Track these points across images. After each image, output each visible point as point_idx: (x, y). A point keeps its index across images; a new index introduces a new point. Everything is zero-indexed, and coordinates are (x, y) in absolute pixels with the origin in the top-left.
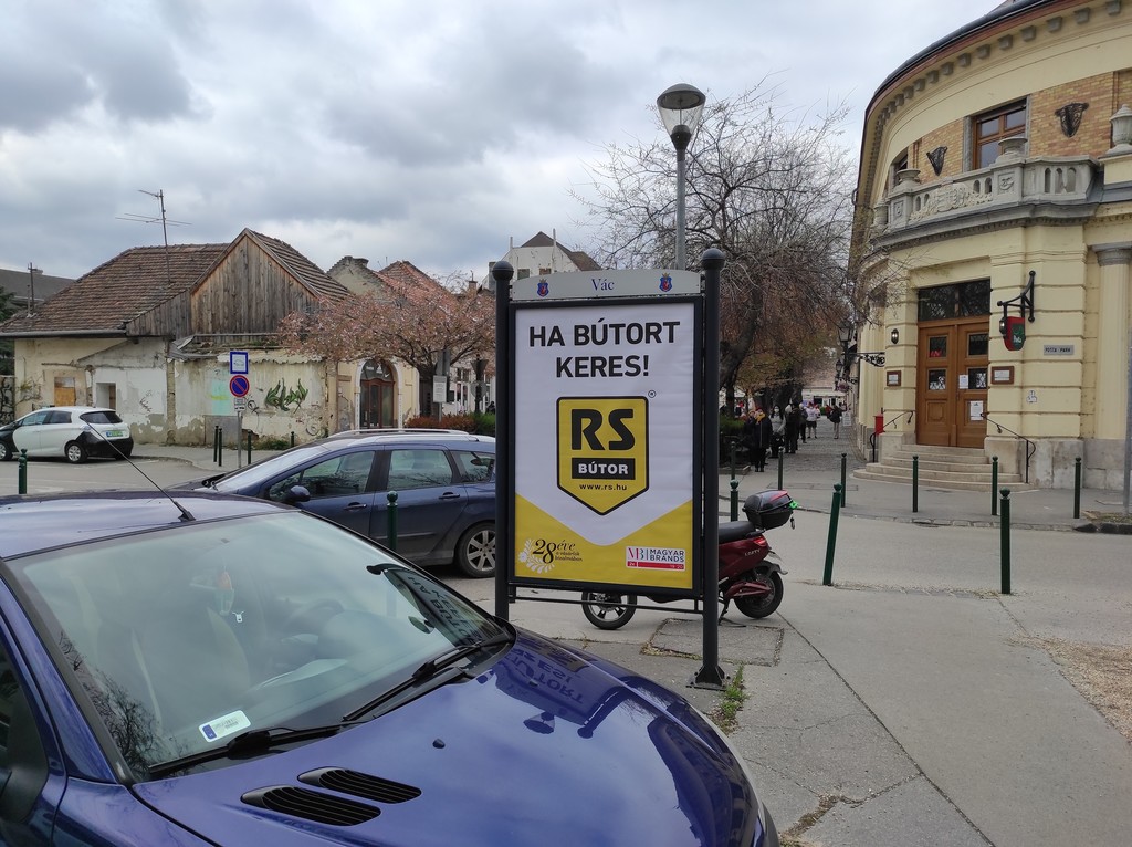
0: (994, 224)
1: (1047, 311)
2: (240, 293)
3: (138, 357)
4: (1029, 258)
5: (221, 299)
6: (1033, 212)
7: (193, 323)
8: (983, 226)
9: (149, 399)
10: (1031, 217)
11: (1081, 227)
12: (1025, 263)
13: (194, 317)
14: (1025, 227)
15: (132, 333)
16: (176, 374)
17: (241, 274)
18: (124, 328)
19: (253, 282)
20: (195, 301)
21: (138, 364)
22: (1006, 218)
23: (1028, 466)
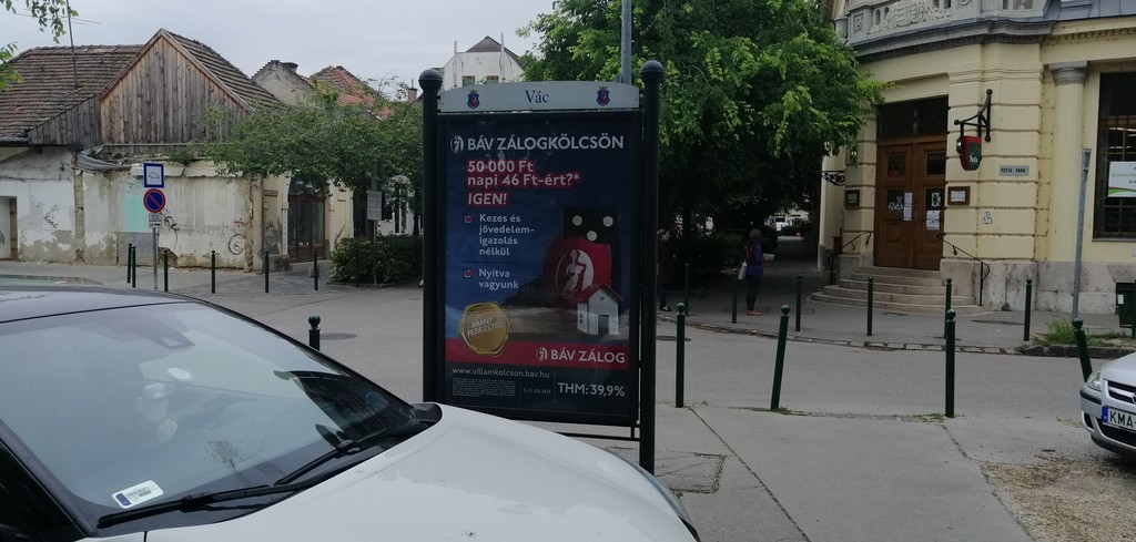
0: (953, 40)
1: (1003, 131)
2: (155, 99)
3: (41, 168)
4: (987, 76)
5: (134, 106)
6: (991, 29)
7: (103, 132)
8: (942, 42)
9: (54, 214)
10: (990, 34)
11: (1037, 46)
12: (982, 81)
13: (103, 125)
14: (983, 44)
15: (35, 141)
16: (85, 188)
17: (156, 79)
18: (25, 136)
19: (170, 88)
20: (105, 108)
21: (42, 176)
22: (965, 34)
23: (982, 288)
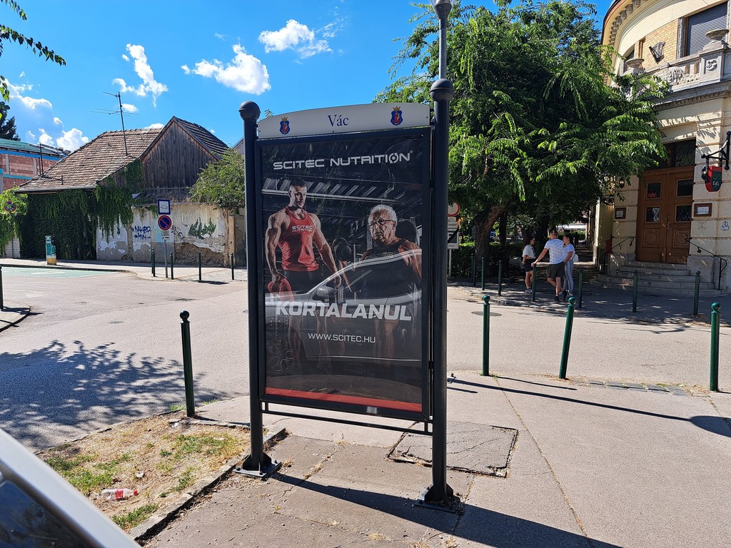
2: (171, 160)
4: (727, 121)
8: (692, 99)
12: (724, 126)
17: (171, 148)
19: (179, 153)
22: (710, 92)
23: (720, 277)
